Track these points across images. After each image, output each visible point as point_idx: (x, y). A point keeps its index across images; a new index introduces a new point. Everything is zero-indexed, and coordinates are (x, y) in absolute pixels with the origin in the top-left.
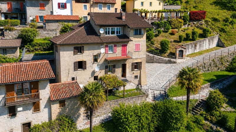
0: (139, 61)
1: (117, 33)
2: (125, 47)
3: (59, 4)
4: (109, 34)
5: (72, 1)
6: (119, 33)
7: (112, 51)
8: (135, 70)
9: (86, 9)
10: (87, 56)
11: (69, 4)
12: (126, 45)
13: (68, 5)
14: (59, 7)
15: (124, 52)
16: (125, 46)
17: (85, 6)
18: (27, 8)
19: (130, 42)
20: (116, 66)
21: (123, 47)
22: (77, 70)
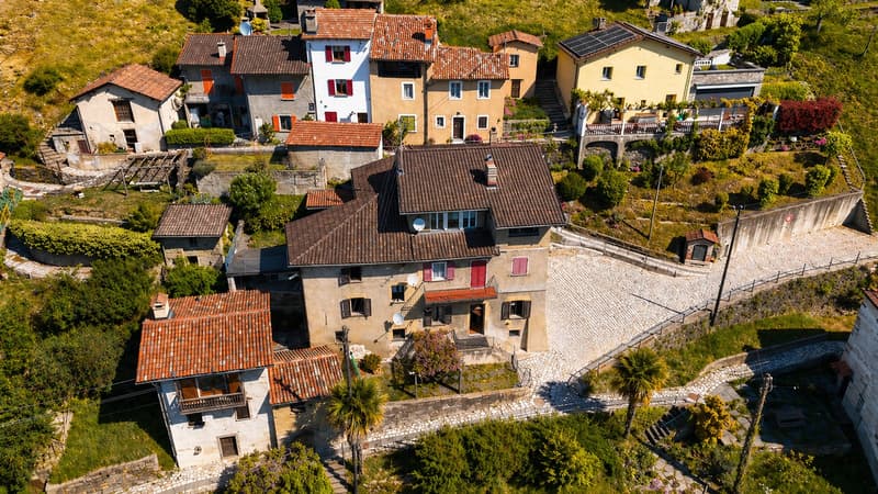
0: (525, 298)
1: (465, 224)
2: (481, 268)
3: (331, 83)
4: (441, 227)
5: (371, 76)
6: (473, 224)
7: (443, 276)
8: (512, 316)
9: (411, 95)
10: (373, 288)
11: (363, 83)
12: (484, 264)
13: (358, 87)
14: (331, 92)
15: (478, 279)
16: (479, 265)
17: (409, 88)
18: (249, 97)
19: (494, 258)
20: (453, 310)
21: (475, 268)
22: (350, 316)
